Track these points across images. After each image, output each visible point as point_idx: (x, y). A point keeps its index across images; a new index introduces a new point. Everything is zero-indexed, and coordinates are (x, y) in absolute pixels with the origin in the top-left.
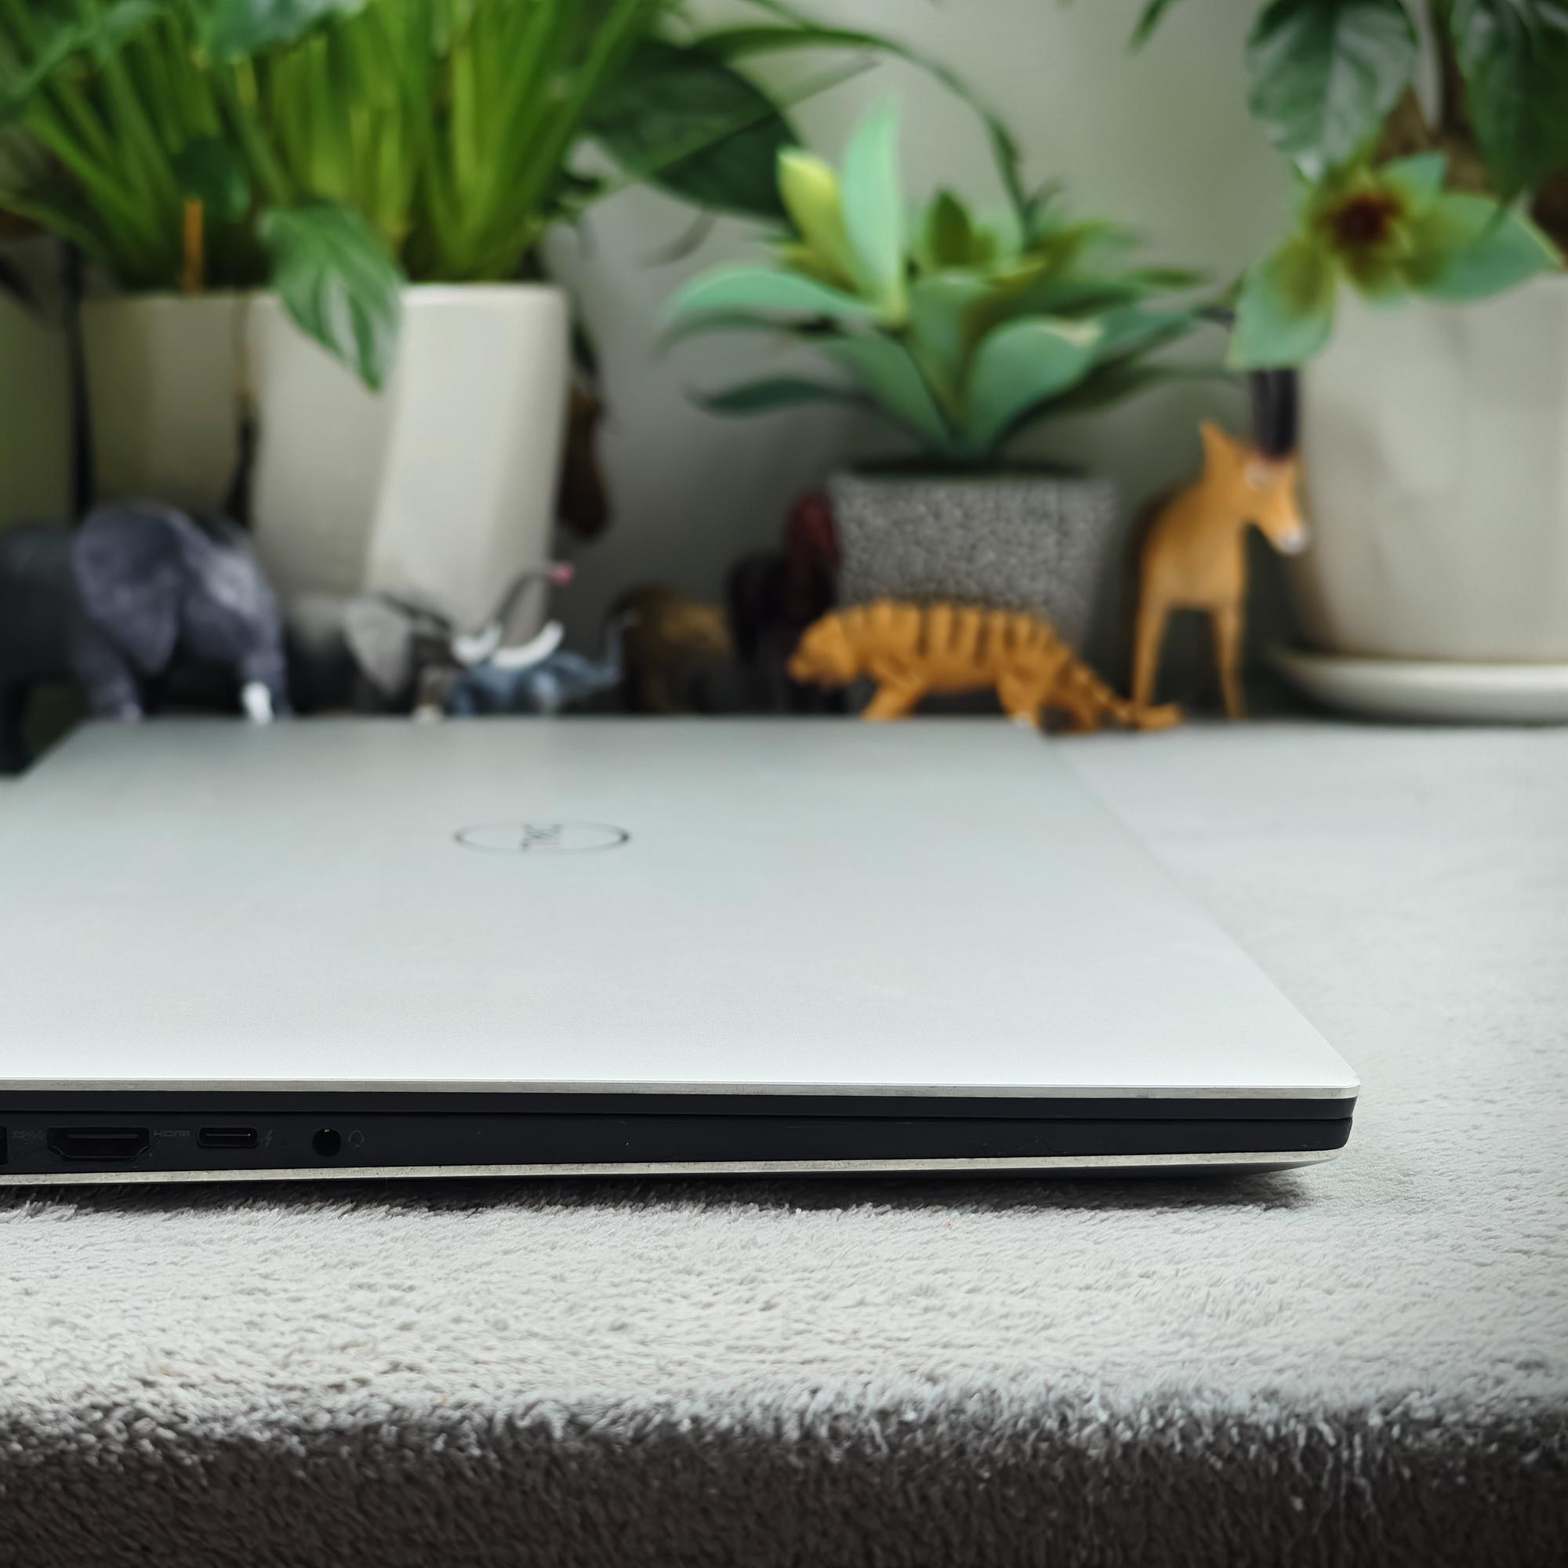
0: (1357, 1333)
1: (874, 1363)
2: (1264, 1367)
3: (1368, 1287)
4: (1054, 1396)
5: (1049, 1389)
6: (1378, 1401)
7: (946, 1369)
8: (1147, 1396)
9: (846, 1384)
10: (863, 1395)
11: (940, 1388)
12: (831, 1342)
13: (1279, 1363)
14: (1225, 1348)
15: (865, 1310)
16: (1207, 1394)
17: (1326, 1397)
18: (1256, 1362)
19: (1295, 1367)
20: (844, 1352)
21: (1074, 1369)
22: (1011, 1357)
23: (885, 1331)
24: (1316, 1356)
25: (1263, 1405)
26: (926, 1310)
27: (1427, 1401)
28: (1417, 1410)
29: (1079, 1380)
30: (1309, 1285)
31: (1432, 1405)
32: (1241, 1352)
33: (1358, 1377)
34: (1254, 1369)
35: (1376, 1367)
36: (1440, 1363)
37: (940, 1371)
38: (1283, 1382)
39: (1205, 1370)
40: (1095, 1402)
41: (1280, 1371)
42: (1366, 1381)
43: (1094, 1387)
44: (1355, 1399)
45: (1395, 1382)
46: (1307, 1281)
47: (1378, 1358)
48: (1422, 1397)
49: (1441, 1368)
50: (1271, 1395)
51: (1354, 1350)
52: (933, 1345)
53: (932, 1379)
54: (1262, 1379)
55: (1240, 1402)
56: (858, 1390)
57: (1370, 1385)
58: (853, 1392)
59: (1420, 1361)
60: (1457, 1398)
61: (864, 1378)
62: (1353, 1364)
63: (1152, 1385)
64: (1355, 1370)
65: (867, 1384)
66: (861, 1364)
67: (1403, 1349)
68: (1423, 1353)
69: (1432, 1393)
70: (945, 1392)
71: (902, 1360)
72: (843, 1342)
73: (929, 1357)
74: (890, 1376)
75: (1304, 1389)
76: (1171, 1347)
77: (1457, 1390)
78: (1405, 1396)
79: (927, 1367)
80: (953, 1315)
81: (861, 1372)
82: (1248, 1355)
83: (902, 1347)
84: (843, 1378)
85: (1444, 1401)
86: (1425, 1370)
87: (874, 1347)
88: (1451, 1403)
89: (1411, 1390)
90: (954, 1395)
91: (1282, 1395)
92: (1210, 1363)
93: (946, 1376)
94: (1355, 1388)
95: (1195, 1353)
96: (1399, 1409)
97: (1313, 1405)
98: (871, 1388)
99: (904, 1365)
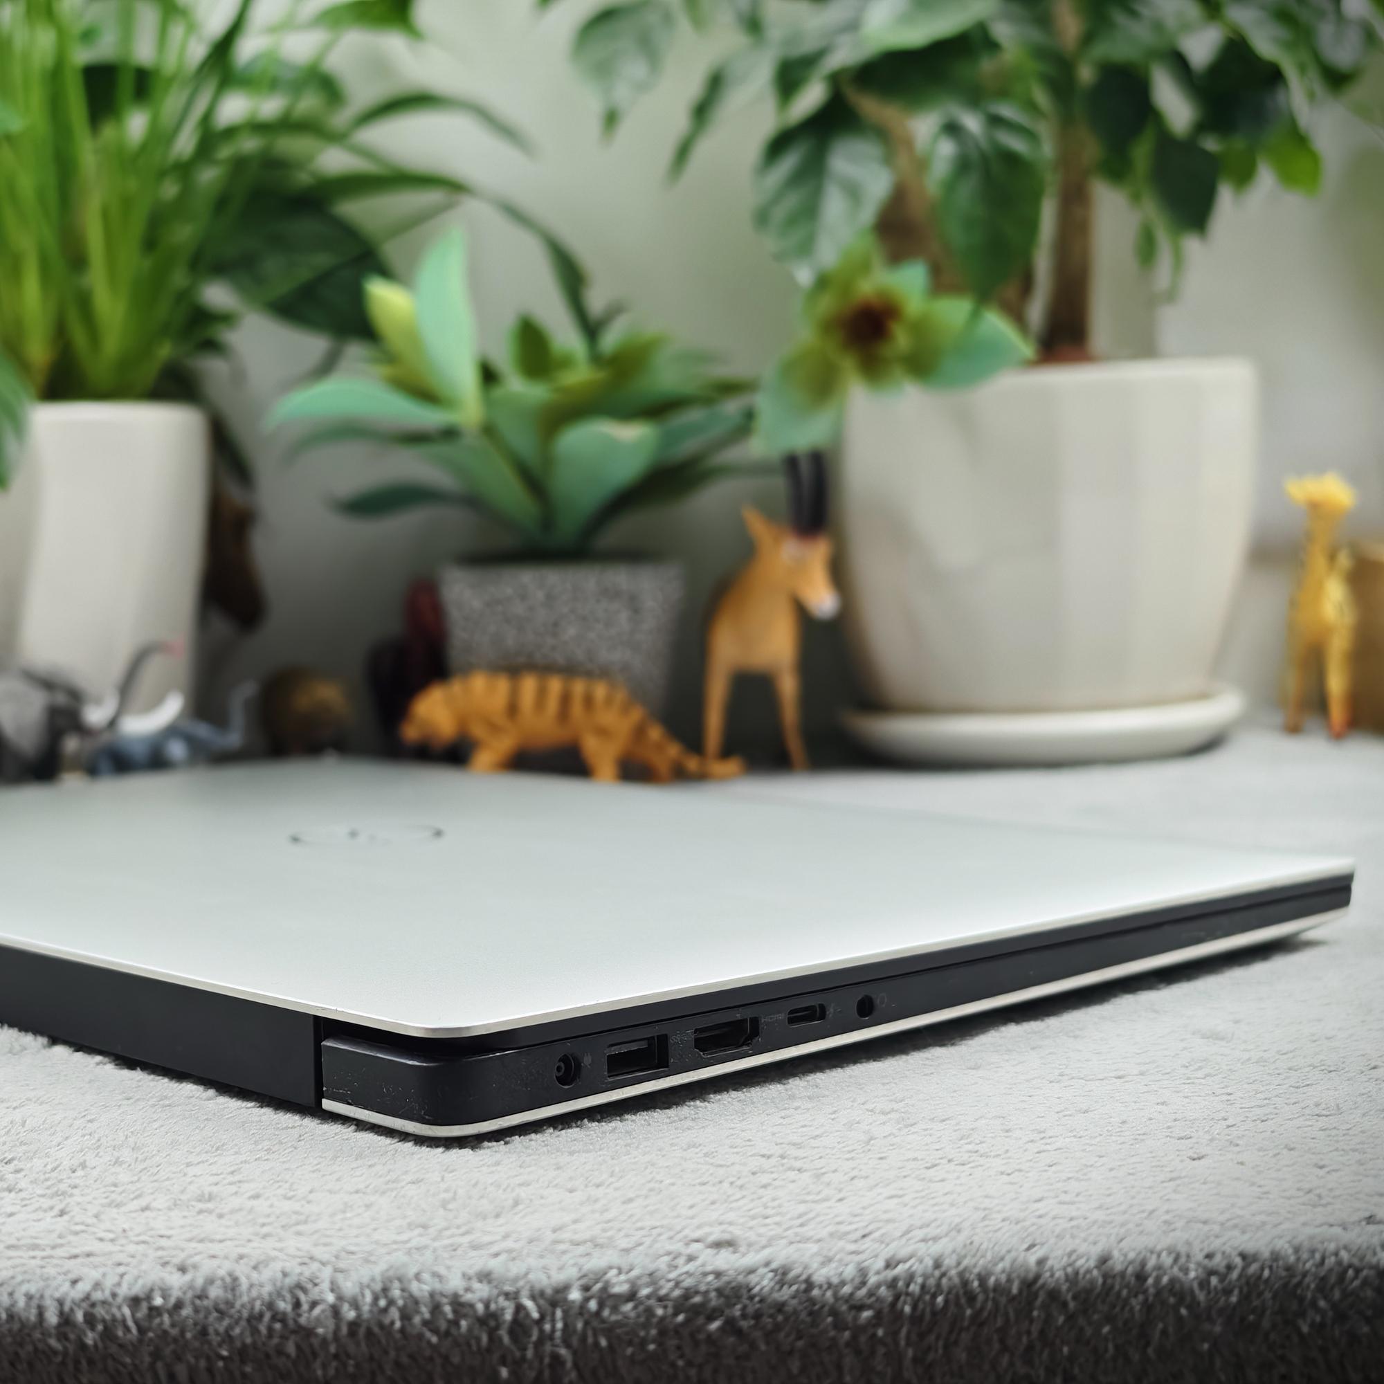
0: (575, 1221)
1: (133, 1257)
2: (482, 1252)
3: (609, 1185)
4: (289, 1281)
5: (285, 1274)
6: (580, 1278)
7: (197, 1259)
8: (373, 1279)
9: (104, 1275)
10: (119, 1284)
11: (188, 1277)
12: (101, 1240)
13: (495, 1249)
14: (452, 1236)
15: (147, 1213)
16: (426, 1276)
17: (531, 1277)
18: (475, 1247)
19: (510, 1251)
20: (108, 1247)
21: (311, 1258)
22: (256, 1250)
23: (152, 1229)
24: (530, 1242)
25: (476, 1285)
26: (200, 1212)
27: (623, 1277)
28: (614, 1285)
29: (315, 1266)
30: (556, 1186)
31: (627, 1281)
32: (465, 1240)
33: (565, 1258)
34: (474, 1253)
35: (581, 1250)
36: (640, 1244)
37: (190, 1261)
38: (494, 1265)
39: (428, 1255)
40: (325, 1286)
41: (496, 1255)
42: (572, 1262)
43: (326, 1274)
44: (558, 1278)
45: (596, 1262)
46: (555, 1183)
47: (585, 1242)
48: (620, 1273)
49: (641, 1248)
50: (485, 1277)
51: (566, 1235)
52: (190, 1240)
53: (183, 1269)
54: (479, 1262)
55: (455, 1283)
56: (116, 1279)
57: (575, 1265)
58: (109, 1283)
59: (624, 1243)
60: (651, 1275)
61: (121, 1269)
62: (562, 1247)
63: (378, 1270)
64: (564, 1252)
65: (122, 1276)
66: (122, 1258)
67: (609, 1234)
68: (627, 1236)
69: (631, 1270)
70: (193, 1281)
71: (160, 1253)
72: (112, 1240)
73: (183, 1250)
74: (144, 1267)
75: (516, 1269)
76: (404, 1237)
77: (652, 1267)
78: (605, 1273)
79: (176, 1261)
80: (221, 1216)
81: (120, 1264)
82: (469, 1243)
83: (163, 1242)
84: (101, 1270)
85: (639, 1278)
86: (627, 1251)
87: (138, 1243)
88: (646, 1280)
89: (611, 1268)
90: (200, 1282)
91: (494, 1276)
92: (435, 1250)
93: (195, 1267)
94: (561, 1268)
95: (424, 1241)
96: (598, 1286)
97: (521, 1283)
98: (126, 1277)
99: (160, 1258)
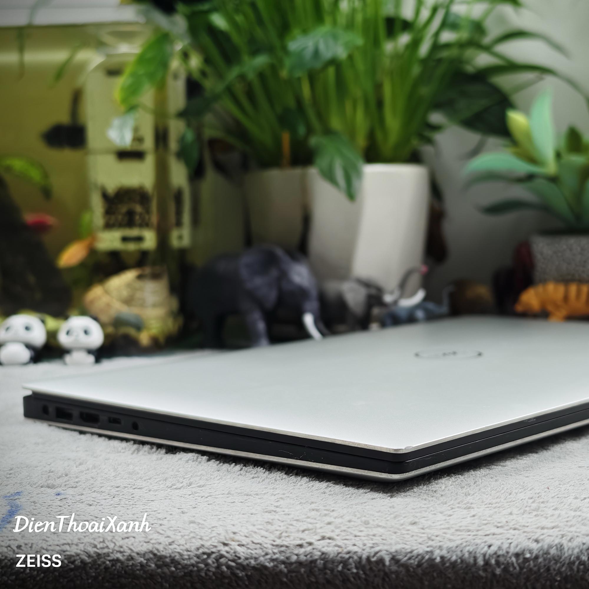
1: (514, 536)
4: (585, 546)
5: (584, 544)
7: (542, 537)
9: (502, 543)
10: (509, 547)
11: (540, 545)
12: (497, 527)
22: (568, 532)
23: (519, 523)
26: (536, 516)
37: (540, 538)
52: (538, 528)
53: (537, 541)
56: (507, 545)
58: (505, 546)
61: (510, 541)
65: (511, 543)
66: (509, 536)
70: (542, 546)
71: (525, 534)
72: (502, 527)
73: (536, 533)
74: (520, 540)
79: (535, 537)
80: (547, 518)
81: (508, 539)
83: (526, 529)
84: (501, 541)
90: (546, 547)
93: (542, 540)
98: (512, 545)
99: (526, 536)
